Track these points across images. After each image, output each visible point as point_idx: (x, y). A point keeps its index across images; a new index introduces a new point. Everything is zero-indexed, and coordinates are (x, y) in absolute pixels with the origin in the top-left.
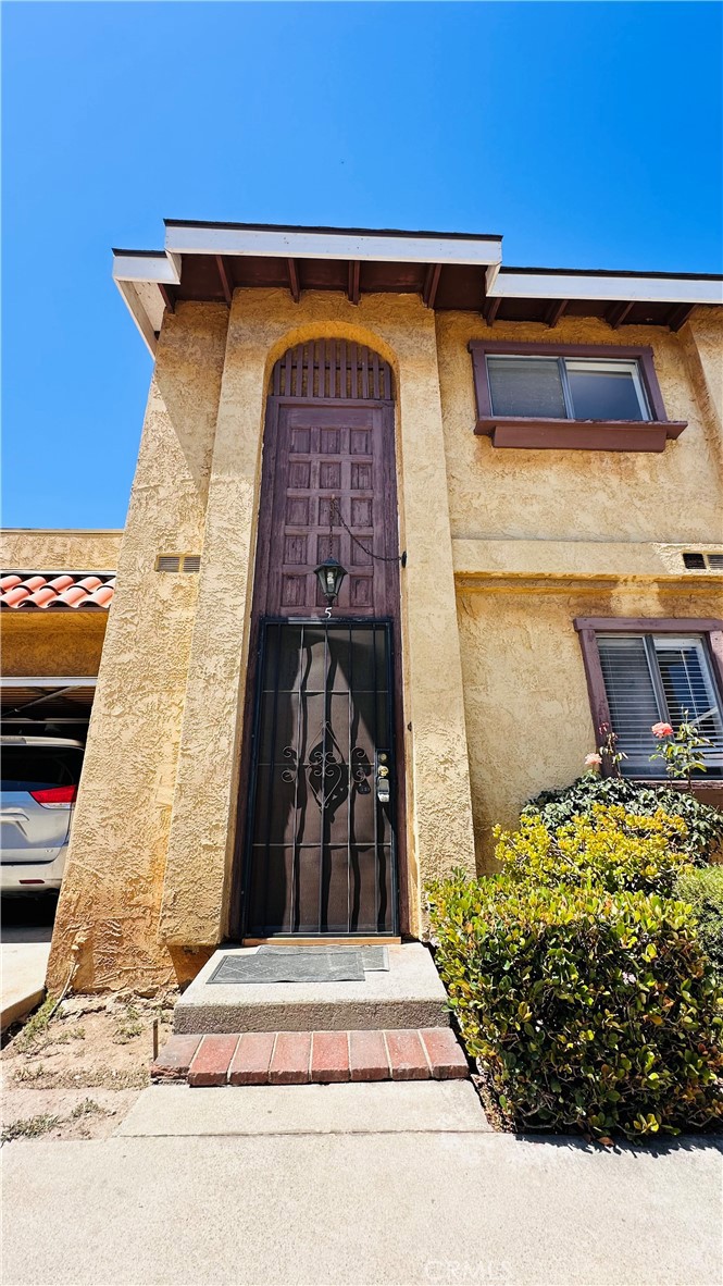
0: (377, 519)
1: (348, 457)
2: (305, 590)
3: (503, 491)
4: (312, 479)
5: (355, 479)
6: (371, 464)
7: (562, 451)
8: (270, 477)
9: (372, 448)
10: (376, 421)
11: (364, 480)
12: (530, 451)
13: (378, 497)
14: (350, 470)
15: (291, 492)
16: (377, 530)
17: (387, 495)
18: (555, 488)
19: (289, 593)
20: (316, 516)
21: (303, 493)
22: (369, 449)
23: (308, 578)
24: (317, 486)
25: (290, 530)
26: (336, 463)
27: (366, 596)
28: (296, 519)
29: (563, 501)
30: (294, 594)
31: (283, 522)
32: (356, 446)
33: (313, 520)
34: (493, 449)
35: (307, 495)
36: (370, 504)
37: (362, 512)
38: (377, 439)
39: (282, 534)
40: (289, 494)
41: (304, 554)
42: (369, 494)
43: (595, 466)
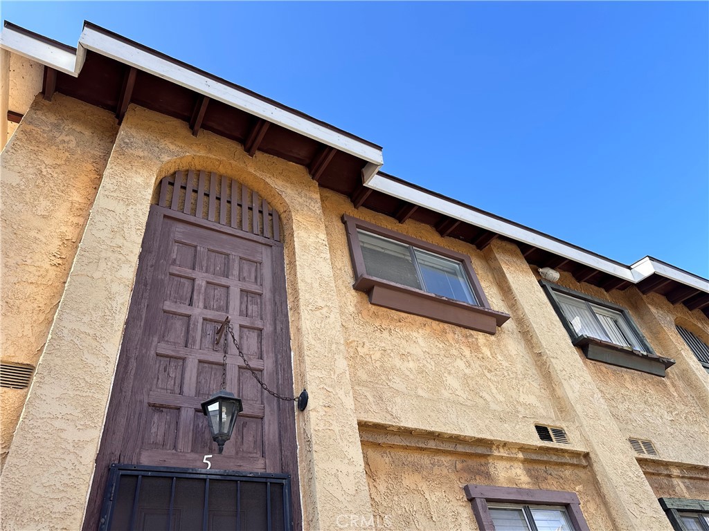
0: (267, 352)
1: (237, 282)
2: (177, 429)
3: (383, 345)
4: (195, 297)
5: (244, 307)
6: (260, 295)
7: (424, 319)
8: (146, 285)
9: (262, 279)
10: (265, 256)
11: (253, 309)
12: (399, 313)
13: (268, 329)
14: (239, 297)
15: (168, 305)
16: (268, 364)
17: (279, 328)
18: (424, 350)
19: (154, 430)
20: (198, 338)
21: (184, 309)
22: (259, 280)
23: (183, 412)
24: (201, 305)
25: (164, 348)
26: (224, 286)
27: (255, 442)
28: (171, 337)
29: (433, 363)
30: (161, 433)
31: (156, 339)
32: (245, 275)
33: (194, 342)
34: (370, 306)
35: (188, 312)
36: (260, 336)
37: (251, 342)
38: (267, 272)
39: (153, 352)
40: (166, 308)
41: (178, 381)
42: (259, 324)
43: (450, 336)
